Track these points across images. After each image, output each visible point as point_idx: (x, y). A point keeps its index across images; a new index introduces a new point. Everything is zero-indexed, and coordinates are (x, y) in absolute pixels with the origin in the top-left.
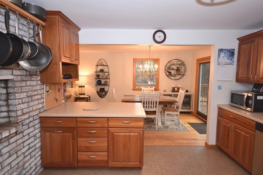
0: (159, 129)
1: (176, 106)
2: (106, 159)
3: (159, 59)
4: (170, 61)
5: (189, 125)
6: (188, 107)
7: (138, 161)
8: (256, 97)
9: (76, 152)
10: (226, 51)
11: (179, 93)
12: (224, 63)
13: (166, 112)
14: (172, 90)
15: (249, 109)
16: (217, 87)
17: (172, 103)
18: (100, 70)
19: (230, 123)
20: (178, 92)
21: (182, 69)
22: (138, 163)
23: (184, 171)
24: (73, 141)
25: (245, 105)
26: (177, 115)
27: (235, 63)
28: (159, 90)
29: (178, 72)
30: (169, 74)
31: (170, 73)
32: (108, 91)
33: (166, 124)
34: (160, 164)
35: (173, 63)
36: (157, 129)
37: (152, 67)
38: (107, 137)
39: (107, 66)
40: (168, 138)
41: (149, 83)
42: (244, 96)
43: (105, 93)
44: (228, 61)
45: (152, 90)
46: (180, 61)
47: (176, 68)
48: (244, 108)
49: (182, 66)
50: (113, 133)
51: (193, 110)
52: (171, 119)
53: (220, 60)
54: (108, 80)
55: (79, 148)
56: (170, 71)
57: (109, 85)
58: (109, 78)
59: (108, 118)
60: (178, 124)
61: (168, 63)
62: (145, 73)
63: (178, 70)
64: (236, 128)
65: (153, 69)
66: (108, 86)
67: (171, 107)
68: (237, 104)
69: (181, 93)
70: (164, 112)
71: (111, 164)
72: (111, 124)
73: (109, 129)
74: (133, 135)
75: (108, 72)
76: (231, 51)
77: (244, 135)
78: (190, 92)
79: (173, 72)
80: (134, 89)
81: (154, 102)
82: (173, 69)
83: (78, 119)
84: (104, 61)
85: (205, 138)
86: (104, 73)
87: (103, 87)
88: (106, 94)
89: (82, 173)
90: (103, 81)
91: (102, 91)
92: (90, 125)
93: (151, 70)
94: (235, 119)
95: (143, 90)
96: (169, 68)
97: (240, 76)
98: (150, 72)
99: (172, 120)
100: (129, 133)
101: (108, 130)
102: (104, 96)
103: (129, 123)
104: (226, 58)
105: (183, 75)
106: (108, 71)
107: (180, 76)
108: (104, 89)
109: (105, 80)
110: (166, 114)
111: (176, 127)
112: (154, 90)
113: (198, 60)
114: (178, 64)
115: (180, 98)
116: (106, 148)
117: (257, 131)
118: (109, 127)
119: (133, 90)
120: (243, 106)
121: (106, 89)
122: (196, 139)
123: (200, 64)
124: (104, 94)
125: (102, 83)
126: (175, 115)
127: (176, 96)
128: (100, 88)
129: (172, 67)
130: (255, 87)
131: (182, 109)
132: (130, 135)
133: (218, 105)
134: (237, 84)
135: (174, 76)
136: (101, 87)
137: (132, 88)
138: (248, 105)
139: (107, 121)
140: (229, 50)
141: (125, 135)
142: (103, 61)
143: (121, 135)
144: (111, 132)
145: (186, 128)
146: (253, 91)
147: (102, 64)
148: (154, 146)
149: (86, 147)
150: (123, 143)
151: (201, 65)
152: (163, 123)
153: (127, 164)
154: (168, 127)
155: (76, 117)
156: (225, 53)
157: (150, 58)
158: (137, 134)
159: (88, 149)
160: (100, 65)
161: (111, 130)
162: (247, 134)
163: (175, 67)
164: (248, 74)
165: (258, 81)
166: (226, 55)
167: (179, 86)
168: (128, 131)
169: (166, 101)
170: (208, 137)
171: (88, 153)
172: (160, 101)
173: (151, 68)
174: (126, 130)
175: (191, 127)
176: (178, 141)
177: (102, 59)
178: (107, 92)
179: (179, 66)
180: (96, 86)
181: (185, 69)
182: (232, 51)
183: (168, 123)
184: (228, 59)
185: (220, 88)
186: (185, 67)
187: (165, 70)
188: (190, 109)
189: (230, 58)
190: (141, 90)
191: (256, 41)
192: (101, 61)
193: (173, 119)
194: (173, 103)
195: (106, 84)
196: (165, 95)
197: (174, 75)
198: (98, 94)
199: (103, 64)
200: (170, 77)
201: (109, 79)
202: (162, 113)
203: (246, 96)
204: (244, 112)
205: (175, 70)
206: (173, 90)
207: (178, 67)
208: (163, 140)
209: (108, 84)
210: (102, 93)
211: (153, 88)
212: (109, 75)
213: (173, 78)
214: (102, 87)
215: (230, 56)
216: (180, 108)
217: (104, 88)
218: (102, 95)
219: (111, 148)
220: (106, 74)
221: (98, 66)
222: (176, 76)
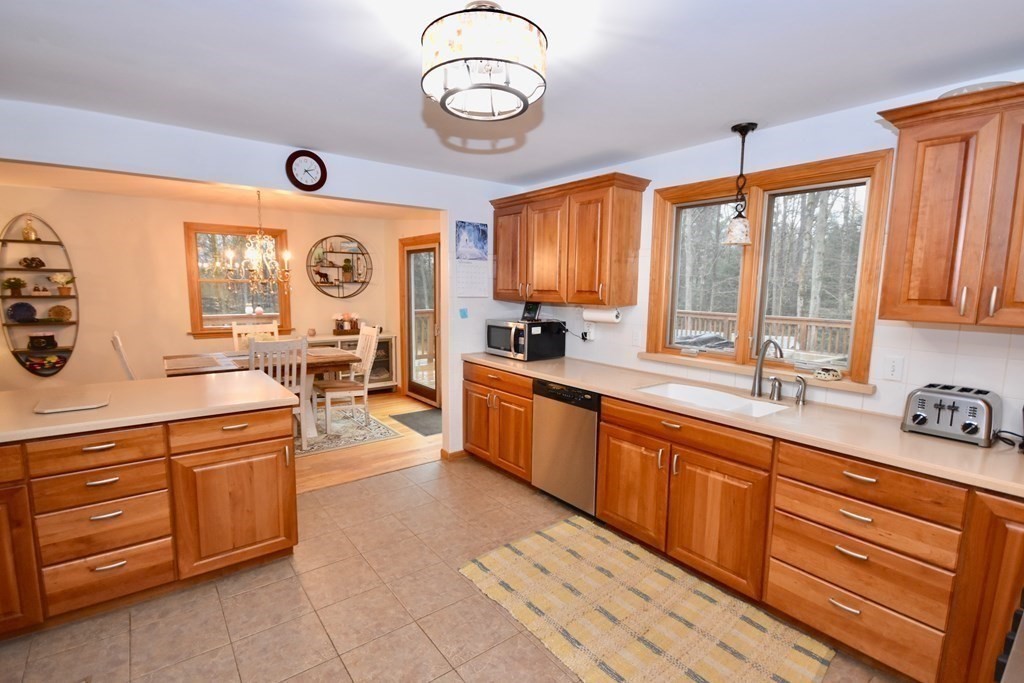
0: (312, 446)
1: (353, 374)
2: (171, 558)
3: (285, 231)
4: (322, 240)
5: (395, 422)
6: (386, 376)
7: (282, 533)
8: (530, 331)
9: (35, 567)
10: (471, 227)
11: (359, 337)
12: (469, 257)
13: (330, 395)
14: (334, 328)
15: (520, 356)
16: (459, 314)
17: (344, 365)
18: (25, 260)
19: (490, 392)
20: (358, 333)
21: (360, 266)
22: (284, 538)
23: (405, 522)
24: (15, 531)
25: (513, 349)
26: (359, 399)
27: (490, 256)
28: (292, 333)
29: (348, 275)
30: (323, 281)
31: (324, 276)
32: (73, 347)
33: (331, 431)
34: (342, 527)
35: (331, 246)
36: (305, 447)
37: (272, 256)
38: (165, 486)
39: (60, 244)
40: (345, 465)
41: (249, 310)
42: (511, 329)
43: (59, 357)
44: (477, 252)
45: (272, 334)
46: (352, 240)
47: (342, 264)
48: (511, 354)
49: (360, 256)
50: (191, 468)
51: (397, 380)
52: (342, 415)
53: (460, 249)
54: (69, 304)
55: (46, 554)
56: (323, 271)
57: (75, 323)
58: (72, 293)
59: (166, 423)
60: (364, 424)
61: (316, 246)
62: (247, 276)
63: (347, 268)
64: (501, 400)
65: (277, 264)
66: (73, 327)
67: (336, 377)
68: (499, 348)
69: (368, 338)
70: (319, 397)
71: (190, 567)
72: (177, 442)
73: (172, 458)
74: (261, 461)
75: (70, 271)
76: (481, 228)
77: (516, 410)
78: (387, 331)
79: (334, 274)
80: (198, 333)
81: (291, 367)
82: (332, 265)
83: (30, 447)
84: (40, 224)
85: (441, 442)
86: (47, 274)
87: (48, 334)
88: (63, 360)
89: (69, 636)
90: (41, 310)
91: (44, 348)
92: (91, 460)
93: (269, 268)
94: (498, 380)
95: (239, 335)
96: (320, 262)
97: (500, 286)
98: (265, 271)
99: (346, 418)
100: (248, 457)
101: (170, 464)
102: (55, 369)
103: (245, 427)
104: (472, 244)
105: (363, 283)
106: (66, 267)
107: (354, 288)
108: (51, 341)
109: (52, 304)
110: (328, 402)
111: (362, 432)
112: (276, 333)
113: (403, 243)
114: (346, 251)
115: (366, 351)
116: (168, 523)
117: (535, 396)
118: (173, 452)
119: (192, 337)
120: (510, 351)
121: (63, 337)
122: (418, 450)
123: (409, 252)
124: (54, 359)
125: (38, 316)
126: (353, 399)
127: (353, 345)
128: (32, 339)
129: (329, 259)
130: (527, 309)
131: (371, 381)
132: (251, 465)
133: (463, 355)
134: (496, 304)
135: (338, 286)
136: (34, 334)
137: (190, 331)
138: (518, 348)
139: (162, 436)
140: (476, 227)
141: (236, 466)
142: (36, 225)
143: (221, 469)
144: (183, 467)
145: (388, 430)
146: (524, 318)
147: (33, 237)
148: (310, 491)
149: (81, 540)
150: (230, 494)
151: (413, 256)
152: (321, 430)
153: (245, 552)
154: (338, 437)
155: (22, 442)
156: (469, 232)
157: (263, 226)
158: (274, 456)
159: (88, 546)
160: (22, 239)
161: (180, 462)
162: (521, 406)
163: (339, 260)
164: (514, 282)
165: (531, 296)
166: (472, 238)
167: (355, 316)
168: (245, 453)
169: (327, 360)
170: (445, 439)
171: (89, 559)
172: (310, 362)
173: (268, 261)
174: (238, 449)
175: (401, 424)
176: (375, 465)
177: (30, 215)
178: (69, 351)
179: (349, 257)
180: (5, 328)
181: (369, 267)
182: (483, 228)
183: (335, 427)
184: (476, 246)
185: (464, 314)
186: (368, 260)
187: (308, 266)
188: (390, 379)
189: (479, 245)
190: (228, 334)
191: (524, 212)
192: (22, 224)
193: (347, 414)
194: (348, 365)
195: (59, 319)
196: (312, 345)
197: (337, 283)
198: (23, 364)
199: (36, 235)
200: (325, 290)
201: (73, 297)
202: (316, 400)
203: (513, 331)
204: (512, 363)
205: (341, 269)
206: (339, 330)
207: (347, 261)
208: (335, 472)
209: (73, 319)
210: (44, 358)
211: (274, 326)
212: (72, 280)
213: (333, 291)
214: (40, 332)
215: (479, 240)
216: (367, 378)
217: (52, 337)
218: (42, 365)
219: (184, 518)
220: (60, 278)
221: (10, 245)
222: (345, 285)
